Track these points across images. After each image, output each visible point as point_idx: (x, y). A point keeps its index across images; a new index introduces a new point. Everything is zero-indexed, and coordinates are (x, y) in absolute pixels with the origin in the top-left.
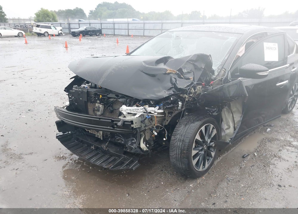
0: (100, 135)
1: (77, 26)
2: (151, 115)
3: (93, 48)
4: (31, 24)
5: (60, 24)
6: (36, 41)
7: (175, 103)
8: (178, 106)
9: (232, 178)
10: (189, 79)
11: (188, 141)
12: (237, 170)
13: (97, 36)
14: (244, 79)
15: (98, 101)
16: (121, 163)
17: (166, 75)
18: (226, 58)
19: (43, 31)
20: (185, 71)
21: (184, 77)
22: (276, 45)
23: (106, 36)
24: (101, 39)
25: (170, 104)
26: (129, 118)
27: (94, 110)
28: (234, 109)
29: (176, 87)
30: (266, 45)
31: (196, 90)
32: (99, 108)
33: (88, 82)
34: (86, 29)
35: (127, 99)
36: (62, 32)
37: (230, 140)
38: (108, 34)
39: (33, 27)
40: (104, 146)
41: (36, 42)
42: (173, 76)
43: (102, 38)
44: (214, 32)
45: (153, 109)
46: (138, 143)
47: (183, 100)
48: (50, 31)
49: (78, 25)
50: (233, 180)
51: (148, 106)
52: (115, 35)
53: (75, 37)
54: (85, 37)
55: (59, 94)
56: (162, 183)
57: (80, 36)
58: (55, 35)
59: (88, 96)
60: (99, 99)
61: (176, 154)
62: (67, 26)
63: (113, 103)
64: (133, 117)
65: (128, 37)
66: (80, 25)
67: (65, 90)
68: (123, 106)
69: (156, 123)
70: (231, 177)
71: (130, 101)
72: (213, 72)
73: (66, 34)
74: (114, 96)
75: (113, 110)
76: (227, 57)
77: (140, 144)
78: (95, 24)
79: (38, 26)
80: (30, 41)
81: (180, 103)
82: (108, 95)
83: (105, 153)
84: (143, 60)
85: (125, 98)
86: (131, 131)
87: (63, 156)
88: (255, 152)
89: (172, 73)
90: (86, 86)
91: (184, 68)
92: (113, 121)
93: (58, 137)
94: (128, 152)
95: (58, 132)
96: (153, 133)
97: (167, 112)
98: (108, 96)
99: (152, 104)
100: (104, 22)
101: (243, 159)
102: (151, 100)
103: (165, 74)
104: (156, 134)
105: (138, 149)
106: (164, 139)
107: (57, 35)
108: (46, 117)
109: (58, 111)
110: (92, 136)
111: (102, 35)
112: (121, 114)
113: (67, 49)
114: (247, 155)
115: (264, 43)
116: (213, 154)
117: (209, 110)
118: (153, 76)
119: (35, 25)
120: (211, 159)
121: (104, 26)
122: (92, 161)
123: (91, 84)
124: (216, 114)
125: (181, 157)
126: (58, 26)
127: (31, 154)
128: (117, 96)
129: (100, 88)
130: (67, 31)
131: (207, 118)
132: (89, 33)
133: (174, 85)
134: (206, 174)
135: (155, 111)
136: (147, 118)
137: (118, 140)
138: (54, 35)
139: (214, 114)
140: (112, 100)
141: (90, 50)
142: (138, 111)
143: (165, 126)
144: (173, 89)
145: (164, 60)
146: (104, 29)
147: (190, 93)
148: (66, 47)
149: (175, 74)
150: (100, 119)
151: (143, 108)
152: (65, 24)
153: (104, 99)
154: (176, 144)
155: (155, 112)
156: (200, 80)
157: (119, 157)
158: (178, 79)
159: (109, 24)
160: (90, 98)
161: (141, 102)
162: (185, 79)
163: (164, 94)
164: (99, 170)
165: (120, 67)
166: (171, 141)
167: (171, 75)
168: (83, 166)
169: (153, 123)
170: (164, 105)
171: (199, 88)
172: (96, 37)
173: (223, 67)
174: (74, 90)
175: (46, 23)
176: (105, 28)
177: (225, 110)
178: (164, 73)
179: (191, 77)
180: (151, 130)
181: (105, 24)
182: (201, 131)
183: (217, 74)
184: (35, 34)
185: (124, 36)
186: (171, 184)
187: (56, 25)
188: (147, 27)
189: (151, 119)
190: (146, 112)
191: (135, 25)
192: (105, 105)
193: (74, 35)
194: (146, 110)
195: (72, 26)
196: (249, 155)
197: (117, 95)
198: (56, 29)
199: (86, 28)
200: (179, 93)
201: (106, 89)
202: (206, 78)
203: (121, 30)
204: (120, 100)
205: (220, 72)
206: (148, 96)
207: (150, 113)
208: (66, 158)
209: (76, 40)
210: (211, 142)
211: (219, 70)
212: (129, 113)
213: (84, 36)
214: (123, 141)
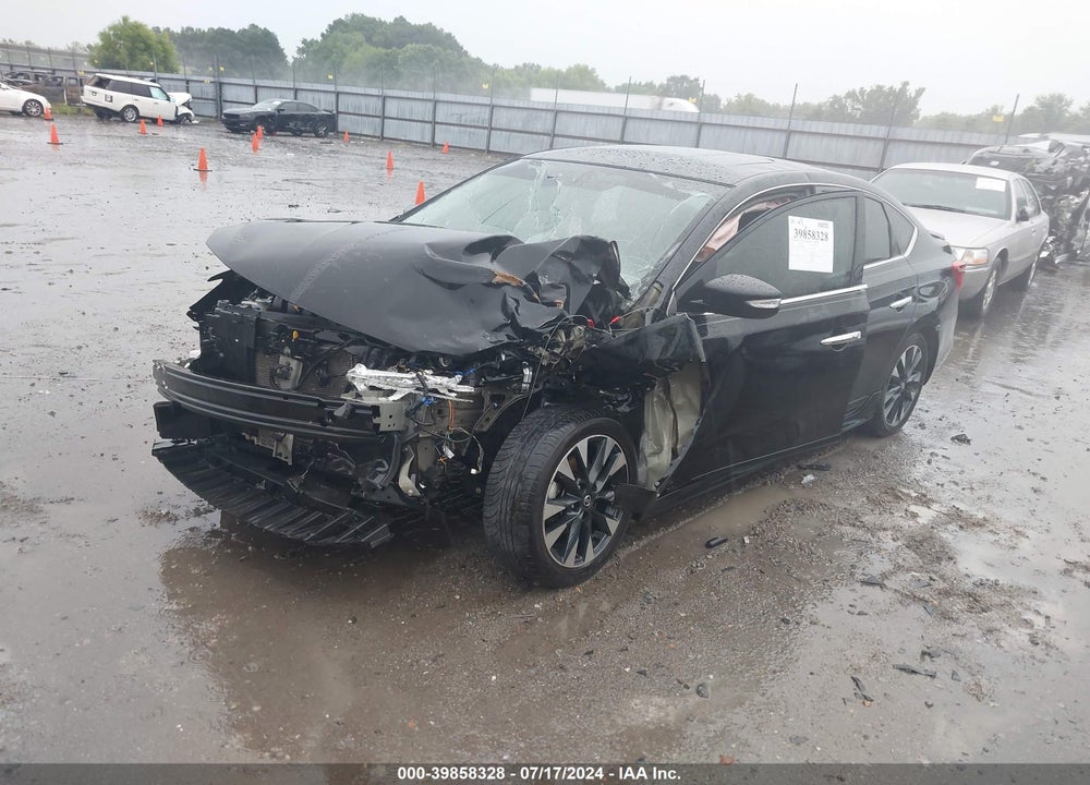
0: (285, 449)
1: (248, 95)
2: (438, 396)
3: (299, 181)
4: (75, 71)
5: (184, 84)
6: (91, 137)
7: (514, 369)
8: (521, 381)
9: (659, 594)
10: (553, 304)
11: (532, 476)
12: (678, 576)
13: (318, 136)
14: (719, 319)
15: (287, 350)
16: (340, 529)
17: (491, 289)
18: (670, 254)
19: (120, 100)
20: (544, 281)
21: (542, 299)
22: (829, 227)
23: (354, 139)
24: (332, 152)
25: (499, 372)
26: (370, 400)
27: (273, 375)
28: (679, 401)
29: (514, 324)
30: (795, 223)
31: (572, 338)
32: (290, 369)
33: (263, 294)
34: (279, 111)
35: (372, 348)
36: (190, 112)
37: (658, 484)
38: (361, 135)
39: (82, 85)
40: (294, 483)
41: (91, 143)
42: (512, 295)
43: (336, 145)
44: (656, 173)
45: (445, 380)
46: (393, 476)
47: (534, 362)
48: (145, 105)
49: (252, 90)
50: (661, 600)
51: (430, 372)
52: (383, 138)
53: (238, 136)
54: (275, 138)
55: (165, 331)
56: (458, 597)
57: (256, 131)
58: (163, 120)
59: (258, 333)
60: (289, 342)
61: (501, 512)
62: (210, 91)
63: (330, 356)
64: (383, 400)
65: (430, 152)
66: (260, 91)
67: (189, 314)
68: (357, 366)
69: (451, 423)
70: (654, 592)
71: (381, 354)
72: (625, 290)
73: (206, 120)
74: (334, 337)
75: (329, 378)
76: (674, 250)
77: (396, 479)
78: (316, 95)
79: (101, 83)
80: (69, 134)
81: (527, 372)
82: (317, 332)
83: (297, 500)
84: (429, 241)
85: (363, 344)
86: (372, 436)
87: (168, 513)
88: (748, 534)
89: (509, 284)
90: (254, 304)
91: (544, 275)
92: (322, 405)
93: (159, 453)
94: (362, 500)
95: (160, 439)
96: (443, 453)
97: (487, 395)
98: (320, 336)
99: (444, 369)
100: (348, 89)
101: (707, 550)
102: (444, 355)
103: (490, 285)
104: (450, 455)
105: (391, 492)
106: (473, 471)
107: (171, 123)
108: (118, 398)
109: (163, 374)
110: (264, 456)
111: (339, 134)
112: (350, 387)
113: (203, 178)
114: (720, 539)
115: (790, 218)
116: (613, 525)
117: (608, 398)
118: (452, 287)
119: (90, 76)
120: (606, 541)
121: (346, 103)
122: (254, 520)
123: (272, 299)
124: (628, 410)
125: (511, 520)
126: (176, 91)
127: (68, 500)
128: (344, 336)
129: (297, 313)
130: (210, 110)
131: (598, 417)
132: (292, 125)
133: (512, 317)
134: (588, 582)
135: (450, 386)
136: (423, 406)
137: (338, 465)
138: (160, 121)
139: (619, 409)
140: (326, 348)
141: (289, 185)
142: (402, 382)
143: (480, 435)
144: (509, 330)
145: (494, 246)
146: (345, 113)
147: (557, 345)
148: (203, 170)
149: (517, 286)
150: (286, 397)
151: (414, 375)
152: (203, 82)
153: (306, 344)
154: (502, 484)
155: (450, 391)
156: (583, 309)
157: (336, 512)
158: (523, 301)
159: (367, 98)
160: (263, 338)
161: (412, 360)
162: (543, 304)
163: (482, 341)
164: (276, 557)
165: (359, 254)
166: (490, 476)
167: (506, 288)
168: (227, 543)
169: (446, 422)
170: (480, 375)
171: (579, 330)
172: (316, 141)
173: (655, 279)
174: (218, 313)
175: (135, 73)
176: (350, 111)
177: (655, 399)
178: (485, 281)
179: (561, 301)
180: (438, 442)
181: (352, 98)
182: (576, 453)
183: (639, 296)
184: (89, 111)
185: (417, 147)
186: (482, 602)
187: (172, 83)
188: (502, 119)
189: (440, 412)
190: (423, 387)
191: (457, 109)
192: (305, 361)
193: (237, 126)
194: (423, 384)
195: (229, 93)
196: (725, 541)
197: (346, 334)
198: (168, 99)
199: (280, 106)
200: (524, 341)
201: (313, 315)
202: (607, 307)
203: (408, 123)
204: (351, 349)
205: (646, 292)
206: (434, 344)
207: (436, 391)
208: (176, 519)
209: (241, 146)
210: (607, 488)
211: (646, 288)
212: (372, 388)
213: (270, 132)
214: (350, 468)
